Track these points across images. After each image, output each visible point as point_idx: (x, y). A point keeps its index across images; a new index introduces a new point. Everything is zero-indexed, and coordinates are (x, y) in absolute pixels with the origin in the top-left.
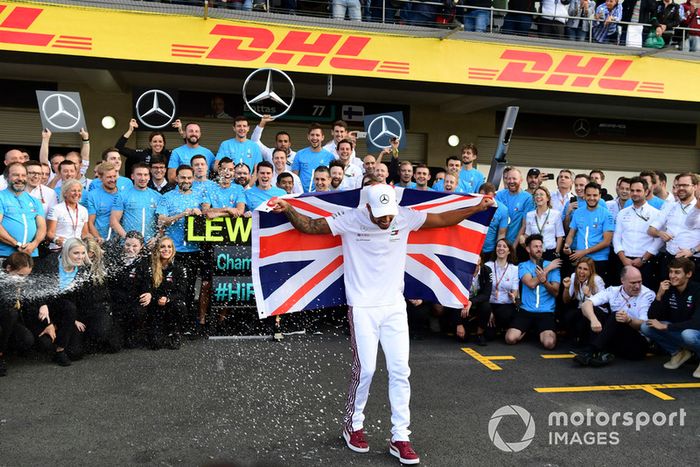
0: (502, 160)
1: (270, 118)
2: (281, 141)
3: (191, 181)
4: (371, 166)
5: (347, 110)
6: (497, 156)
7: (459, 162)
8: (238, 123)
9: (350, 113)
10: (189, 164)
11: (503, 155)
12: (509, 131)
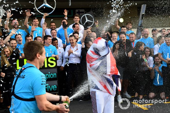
0: (141, 26)
1: (47, 14)
2: (52, 26)
3: (16, 45)
4: (89, 33)
5: (78, 11)
6: (139, 25)
7: (125, 28)
8: (34, 20)
9: (79, 13)
10: (14, 38)
11: (141, 25)
12: (143, 14)
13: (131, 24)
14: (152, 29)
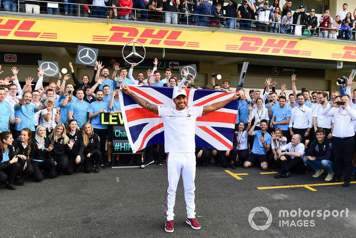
1: (135, 64)
5: (171, 63)
6: (239, 84)
9: (173, 65)
11: (242, 84)
12: (245, 73)
13: (228, 83)
14: (249, 89)
